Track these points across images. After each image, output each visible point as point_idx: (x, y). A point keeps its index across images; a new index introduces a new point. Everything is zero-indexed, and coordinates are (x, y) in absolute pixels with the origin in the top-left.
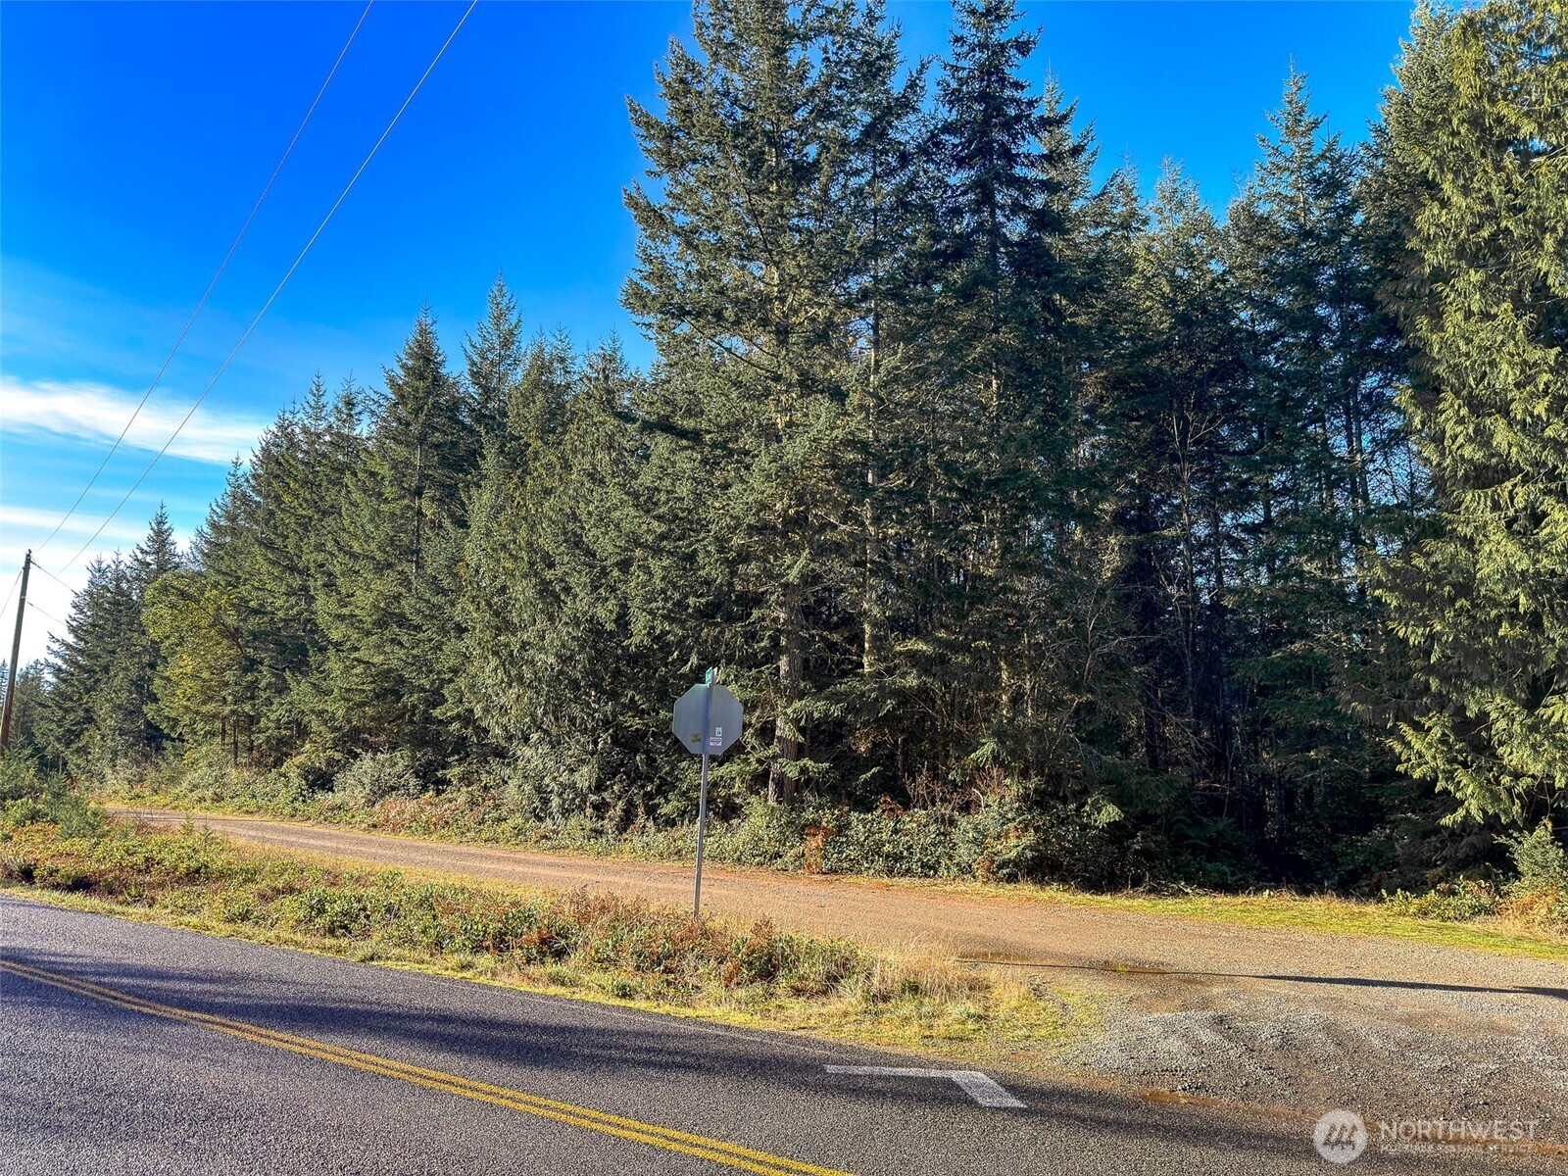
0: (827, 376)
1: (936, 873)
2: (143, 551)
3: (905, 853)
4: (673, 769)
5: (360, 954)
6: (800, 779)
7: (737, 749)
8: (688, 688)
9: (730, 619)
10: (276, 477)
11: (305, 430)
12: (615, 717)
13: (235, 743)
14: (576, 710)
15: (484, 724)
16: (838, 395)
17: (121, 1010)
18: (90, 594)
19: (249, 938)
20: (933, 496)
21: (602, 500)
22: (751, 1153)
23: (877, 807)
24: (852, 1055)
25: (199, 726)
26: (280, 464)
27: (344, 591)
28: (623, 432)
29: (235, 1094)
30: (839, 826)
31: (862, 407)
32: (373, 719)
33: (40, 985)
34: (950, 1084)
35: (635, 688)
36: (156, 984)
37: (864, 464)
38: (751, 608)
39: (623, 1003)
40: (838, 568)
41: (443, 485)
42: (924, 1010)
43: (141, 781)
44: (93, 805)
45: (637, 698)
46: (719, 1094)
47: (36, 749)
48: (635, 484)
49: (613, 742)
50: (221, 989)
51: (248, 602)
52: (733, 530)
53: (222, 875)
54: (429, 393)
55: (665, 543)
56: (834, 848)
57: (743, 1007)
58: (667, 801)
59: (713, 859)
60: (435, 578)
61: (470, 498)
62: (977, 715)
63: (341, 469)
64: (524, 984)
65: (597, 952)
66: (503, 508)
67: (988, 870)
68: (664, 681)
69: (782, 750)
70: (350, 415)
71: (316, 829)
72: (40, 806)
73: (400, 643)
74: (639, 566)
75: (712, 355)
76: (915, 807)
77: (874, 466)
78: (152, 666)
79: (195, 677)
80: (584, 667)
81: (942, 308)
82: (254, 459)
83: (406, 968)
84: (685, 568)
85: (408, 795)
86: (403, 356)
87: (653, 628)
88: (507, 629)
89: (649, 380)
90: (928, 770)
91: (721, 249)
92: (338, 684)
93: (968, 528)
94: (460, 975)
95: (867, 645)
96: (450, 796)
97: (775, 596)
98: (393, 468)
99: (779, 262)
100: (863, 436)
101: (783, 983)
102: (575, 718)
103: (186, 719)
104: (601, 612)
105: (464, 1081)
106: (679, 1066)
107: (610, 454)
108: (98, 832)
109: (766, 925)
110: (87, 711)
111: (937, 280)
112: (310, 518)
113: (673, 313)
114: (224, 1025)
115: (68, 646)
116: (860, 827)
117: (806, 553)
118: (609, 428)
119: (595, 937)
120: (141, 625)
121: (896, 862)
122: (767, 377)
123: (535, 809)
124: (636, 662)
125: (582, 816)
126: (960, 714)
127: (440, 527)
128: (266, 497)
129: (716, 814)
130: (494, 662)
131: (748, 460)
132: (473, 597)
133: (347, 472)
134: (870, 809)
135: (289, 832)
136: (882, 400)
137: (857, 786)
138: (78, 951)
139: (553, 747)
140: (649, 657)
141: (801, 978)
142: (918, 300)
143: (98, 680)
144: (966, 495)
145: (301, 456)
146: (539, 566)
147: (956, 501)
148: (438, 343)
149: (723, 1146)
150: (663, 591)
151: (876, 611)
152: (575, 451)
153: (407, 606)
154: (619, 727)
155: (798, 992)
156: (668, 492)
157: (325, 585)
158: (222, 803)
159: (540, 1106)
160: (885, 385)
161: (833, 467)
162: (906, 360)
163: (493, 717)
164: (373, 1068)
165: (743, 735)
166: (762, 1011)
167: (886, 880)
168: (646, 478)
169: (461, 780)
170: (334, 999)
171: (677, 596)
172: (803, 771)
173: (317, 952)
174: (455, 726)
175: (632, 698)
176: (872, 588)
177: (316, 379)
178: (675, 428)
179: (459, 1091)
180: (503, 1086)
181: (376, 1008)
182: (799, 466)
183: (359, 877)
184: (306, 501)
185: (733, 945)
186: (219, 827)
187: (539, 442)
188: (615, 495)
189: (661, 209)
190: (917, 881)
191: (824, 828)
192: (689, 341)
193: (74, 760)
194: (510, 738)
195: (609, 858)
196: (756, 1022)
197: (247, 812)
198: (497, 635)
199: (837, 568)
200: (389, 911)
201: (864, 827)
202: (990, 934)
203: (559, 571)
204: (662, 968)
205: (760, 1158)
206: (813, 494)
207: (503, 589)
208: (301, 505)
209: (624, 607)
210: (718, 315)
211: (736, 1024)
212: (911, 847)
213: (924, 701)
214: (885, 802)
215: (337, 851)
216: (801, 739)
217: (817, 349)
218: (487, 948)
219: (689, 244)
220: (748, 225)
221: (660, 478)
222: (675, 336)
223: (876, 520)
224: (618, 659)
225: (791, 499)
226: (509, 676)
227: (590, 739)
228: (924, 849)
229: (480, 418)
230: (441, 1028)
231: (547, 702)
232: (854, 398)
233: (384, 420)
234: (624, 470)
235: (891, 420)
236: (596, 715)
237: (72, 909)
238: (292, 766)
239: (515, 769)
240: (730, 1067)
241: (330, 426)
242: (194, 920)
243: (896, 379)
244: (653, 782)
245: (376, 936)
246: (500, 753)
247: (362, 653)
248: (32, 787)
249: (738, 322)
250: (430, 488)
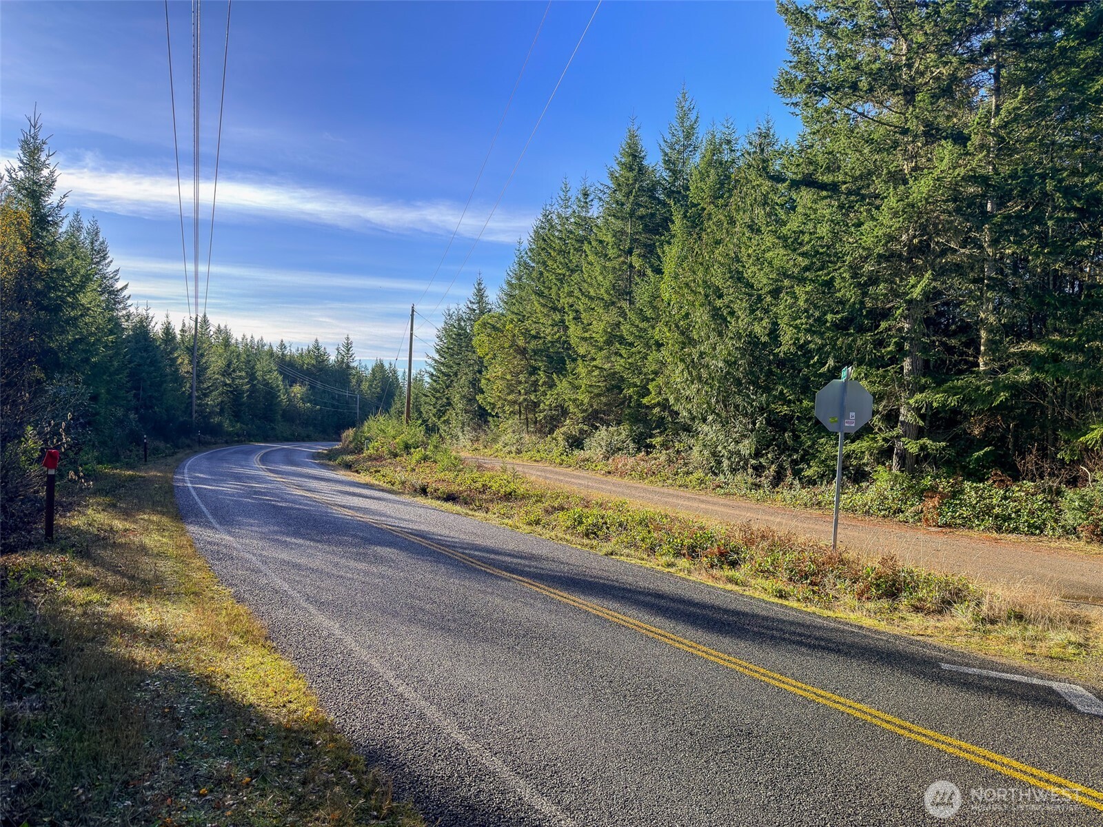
0: (950, 124)
1: (1042, 532)
2: (471, 302)
3: (1013, 515)
4: (814, 444)
5: (604, 551)
6: (919, 454)
7: (867, 430)
8: (826, 384)
9: (861, 330)
10: (544, 249)
11: (559, 216)
12: (768, 405)
13: (527, 419)
14: (739, 400)
15: (676, 408)
16: (960, 138)
17: (476, 569)
18: (445, 329)
19: (540, 535)
20: (1051, 218)
21: (758, 244)
22: (881, 715)
23: (988, 478)
24: (964, 659)
25: (507, 408)
26: (545, 240)
27: (585, 322)
28: (775, 191)
29: (538, 625)
30: (954, 492)
31: (982, 147)
32: (606, 405)
33: (434, 551)
34: (1051, 691)
35: (784, 384)
36: (492, 556)
37: (983, 196)
38: (879, 321)
39: (780, 601)
40: (958, 285)
41: (646, 245)
42: (1027, 634)
43: (478, 440)
44: (454, 454)
45: (785, 391)
46: (856, 671)
47: (423, 421)
48: (784, 230)
49: (767, 423)
50: (527, 563)
51: (529, 331)
52: (865, 259)
53: (523, 497)
54: (636, 180)
55: (808, 273)
56: (949, 508)
57: (872, 615)
58: (810, 467)
59: (847, 510)
60: (642, 310)
61: (663, 253)
62: (1088, 405)
63: (581, 240)
64: (710, 580)
65: (760, 566)
66: (686, 257)
67: (1093, 532)
68: (806, 379)
69: (905, 432)
70: (586, 203)
71: (575, 473)
72: (427, 453)
73: (621, 355)
74: (787, 293)
75: (848, 121)
76: (1024, 479)
77: (993, 197)
78: (480, 372)
79: (503, 378)
80: (745, 369)
81: (1063, 50)
82: (530, 239)
83: (633, 562)
84: (824, 292)
85: (629, 454)
86: (619, 156)
87: (798, 339)
88: (690, 343)
89: (796, 147)
90: (1038, 450)
91: (858, 31)
92: (584, 382)
93: (1085, 243)
94: (667, 570)
95: (982, 348)
96: (655, 456)
97: (901, 310)
98: (614, 236)
99: (908, 34)
100: (983, 172)
101: (904, 602)
102: (738, 405)
103: (499, 404)
104: (757, 329)
105: (673, 637)
106: (824, 648)
107: (764, 209)
108: (457, 468)
109: (891, 560)
110: (447, 399)
111: (1059, 26)
112: (564, 275)
113: (816, 92)
114: (530, 584)
115: (436, 361)
116: (973, 493)
117: (928, 274)
118: (764, 189)
119: (758, 555)
120: (472, 347)
121: (1005, 521)
122: (895, 132)
123: (712, 467)
124: (784, 365)
125: (745, 474)
126: (1071, 405)
127: (644, 275)
128: (538, 263)
129: (849, 478)
130: (681, 366)
131: (878, 202)
132: (667, 322)
133: (585, 242)
134: (982, 480)
135: (559, 474)
136: (1003, 138)
137: (970, 461)
138: (452, 534)
139: (723, 426)
140: (794, 361)
141: (920, 600)
142: (1040, 46)
143: (452, 381)
144: (1083, 214)
145: (557, 234)
146: (712, 298)
147: (1075, 220)
148: (641, 143)
149: (858, 706)
150: (806, 311)
151: (992, 319)
152: (737, 210)
153: (625, 329)
154: (771, 412)
155: (917, 609)
156: (811, 233)
157: (574, 319)
158: (521, 455)
159: (725, 660)
160: (1005, 125)
161: (955, 200)
162: (1027, 100)
163: (681, 404)
164: (616, 620)
165: (872, 420)
166: (887, 619)
167: (995, 535)
168: (794, 224)
169: (662, 445)
170: (591, 576)
171: (817, 314)
172: (923, 448)
173: (579, 547)
174: (656, 410)
175: (781, 392)
176: (988, 300)
177: (564, 180)
178: (817, 182)
179: (671, 642)
180: (700, 643)
181: (617, 584)
182: (924, 202)
183: (602, 503)
184: (561, 263)
185: (864, 571)
186: (521, 469)
187: (712, 206)
188: (769, 240)
189: (806, 10)
190: (1023, 538)
191: (940, 493)
192: (828, 113)
193: (442, 427)
194: (693, 419)
195: (766, 504)
196: (883, 626)
197: (535, 461)
198: (683, 348)
199: (956, 285)
200: (620, 525)
201: (976, 493)
202: (1092, 582)
203: (726, 300)
204: (809, 581)
205: (888, 719)
206: (936, 225)
207: (687, 315)
208: (558, 267)
209: (775, 324)
210: (855, 87)
211: (867, 626)
212: (1019, 510)
213: (1037, 394)
214: (996, 474)
215: (588, 487)
216: (921, 423)
217: (941, 103)
218: (684, 555)
219: (830, 34)
220: (880, 9)
221: (804, 223)
222: (817, 110)
223: (994, 242)
224: (770, 363)
225: (915, 231)
226: (692, 376)
227: (750, 420)
228: (1031, 513)
229: (670, 194)
230: (657, 601)
231: (718, 394)
232: (976, 140)
233: (608, 203)
234: (775, 220)
235: (1011, 155)
236: (754, 403)
237: (447, 511)
238: (559, 433)
239: (697, 440)
240: (863, 655)
241: (574, 212)
242: (510, 522)
243: (1016, 119)
244: (797, 452)
245: (614, 541)
246: (687, 429)
247: (597, 362)
248: (423, 442)
249: (871, 90)
250: (637, 248)
